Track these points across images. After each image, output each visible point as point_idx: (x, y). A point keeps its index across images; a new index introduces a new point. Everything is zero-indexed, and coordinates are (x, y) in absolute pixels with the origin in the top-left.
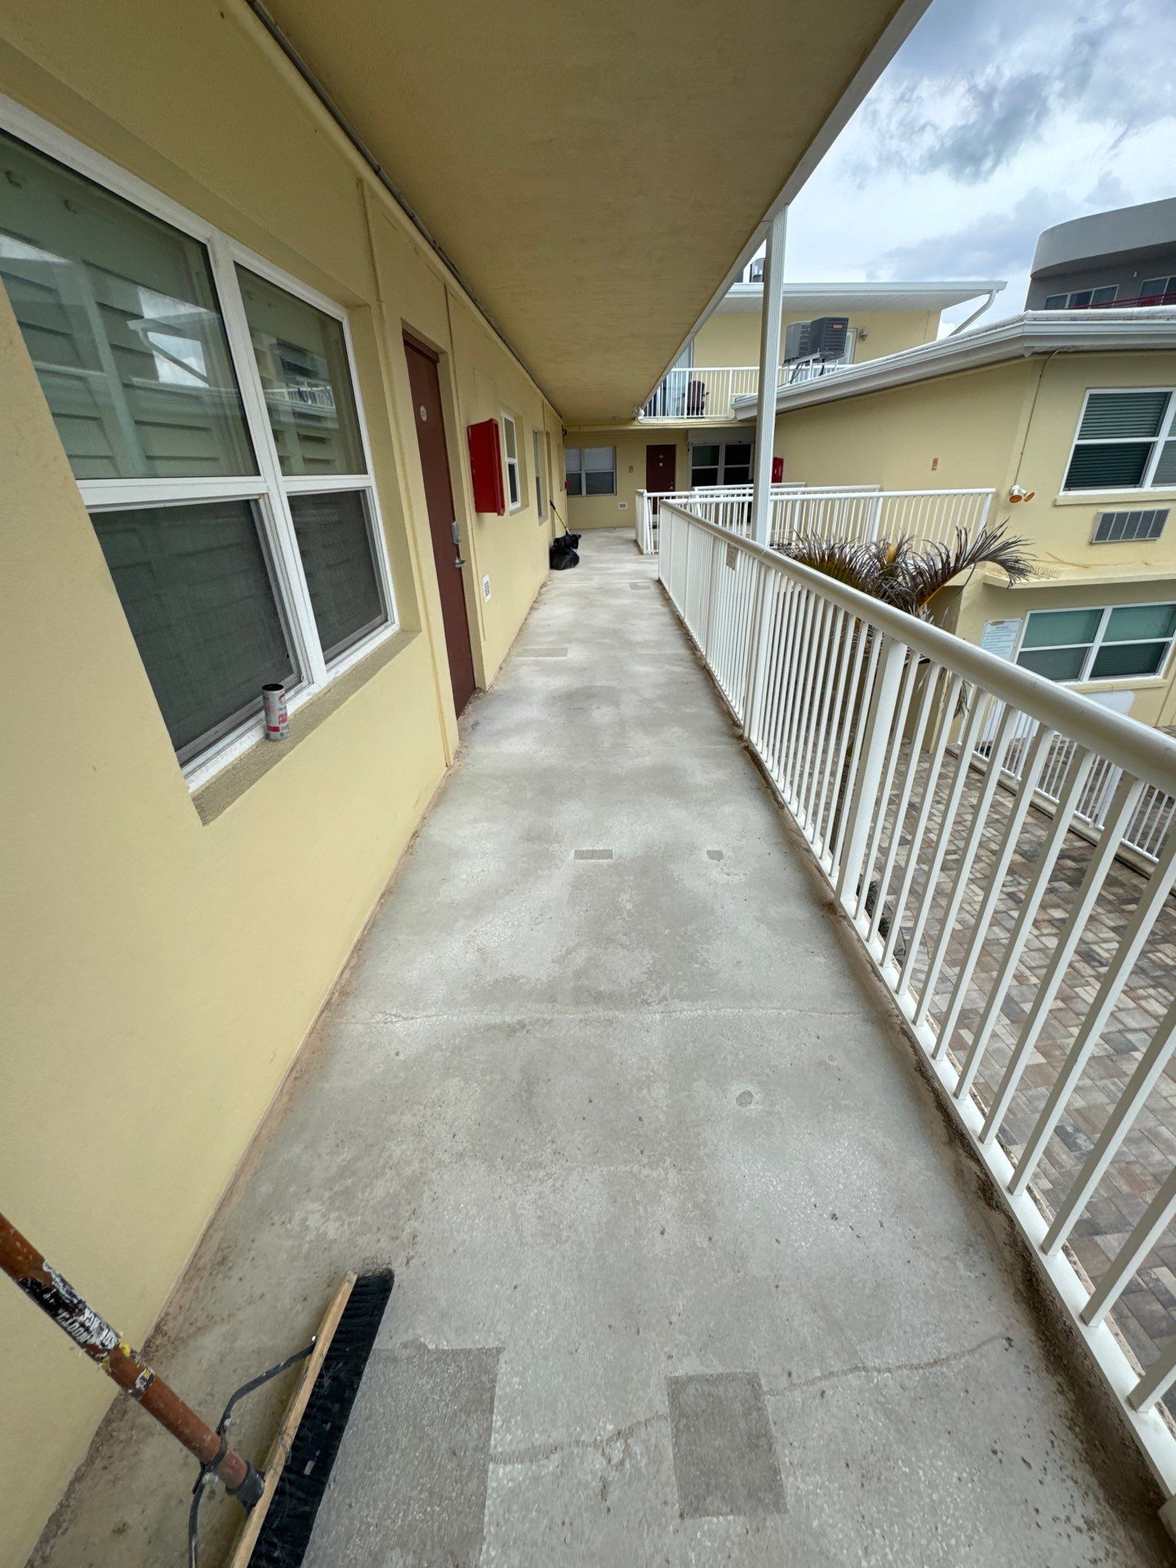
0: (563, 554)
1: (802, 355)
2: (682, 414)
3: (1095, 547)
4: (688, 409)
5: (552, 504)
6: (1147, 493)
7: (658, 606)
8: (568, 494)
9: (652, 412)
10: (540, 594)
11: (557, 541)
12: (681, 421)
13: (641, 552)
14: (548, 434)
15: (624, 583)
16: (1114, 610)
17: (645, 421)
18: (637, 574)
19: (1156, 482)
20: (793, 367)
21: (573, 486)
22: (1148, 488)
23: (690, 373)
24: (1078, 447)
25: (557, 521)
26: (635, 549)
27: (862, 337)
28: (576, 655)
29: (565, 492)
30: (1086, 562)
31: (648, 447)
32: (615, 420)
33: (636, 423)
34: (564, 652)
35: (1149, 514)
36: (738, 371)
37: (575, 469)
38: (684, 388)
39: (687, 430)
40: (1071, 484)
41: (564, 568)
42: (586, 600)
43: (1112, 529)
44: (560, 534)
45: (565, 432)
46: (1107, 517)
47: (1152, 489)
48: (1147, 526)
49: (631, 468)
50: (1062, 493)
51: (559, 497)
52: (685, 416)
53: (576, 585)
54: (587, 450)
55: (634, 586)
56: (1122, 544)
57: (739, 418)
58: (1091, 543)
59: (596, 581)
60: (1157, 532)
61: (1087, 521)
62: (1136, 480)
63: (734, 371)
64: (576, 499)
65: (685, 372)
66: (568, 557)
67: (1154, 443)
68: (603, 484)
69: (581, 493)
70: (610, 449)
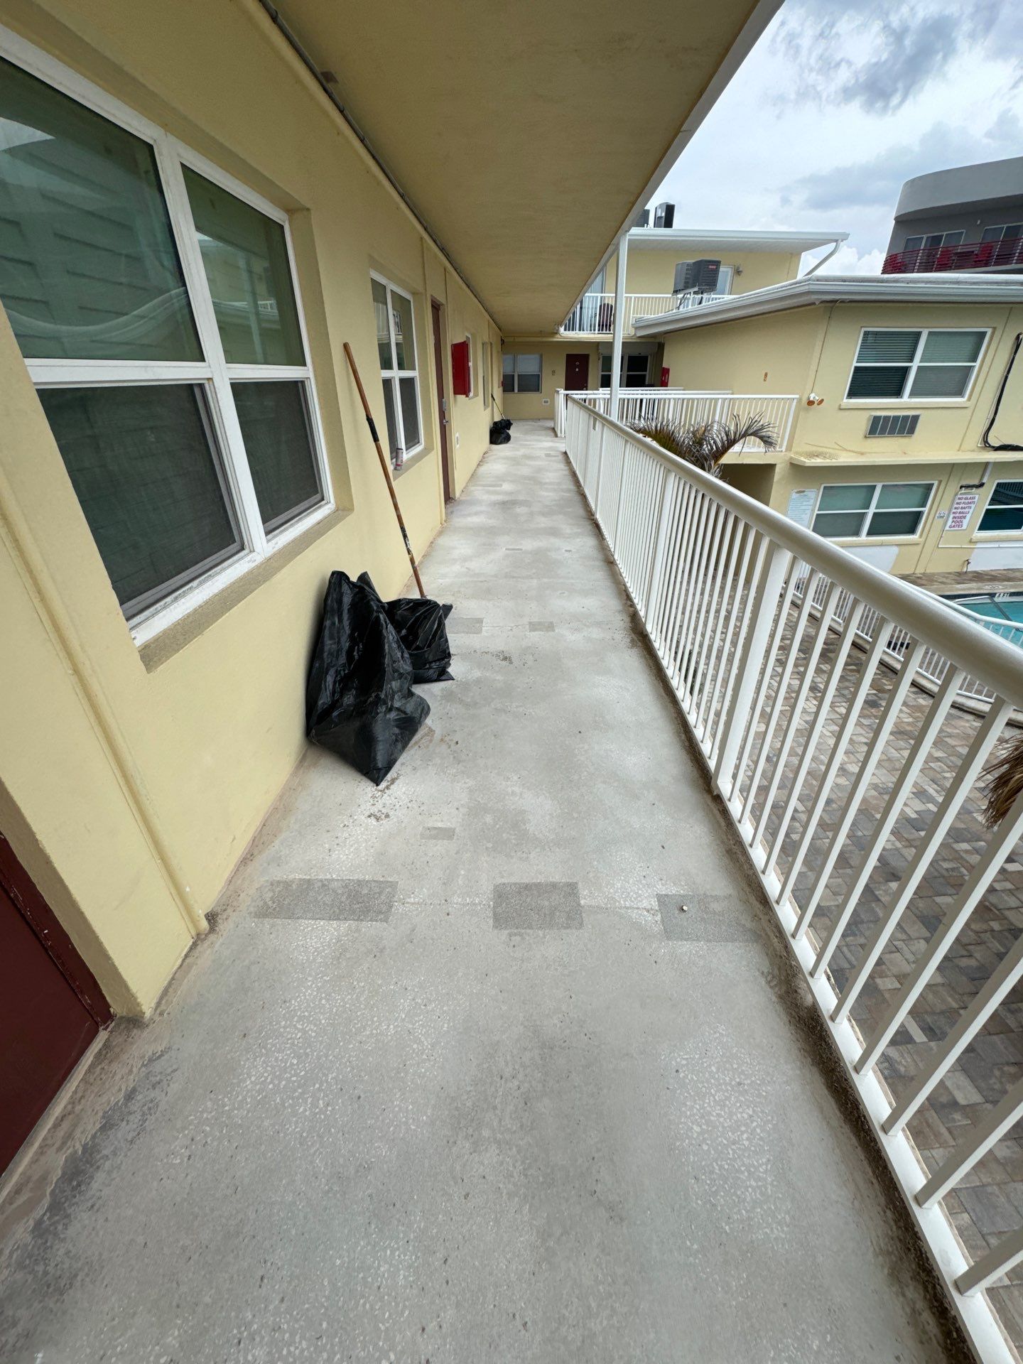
0: (499, 433)
1: (686, 287)
2: (594, 330)
3: (869, 440)
4: (599, 325)
5: (492, 396)
6: (905, 403)
7: (562, 466)
8: (504, 391)
9: (570, 327)
10: (483, 458)
11: (495, 423)
12: (593, 336)
13: (556, 436)
14: (491, 344)
15: (542, 453)
16: (883, 486)
17: (565, 334)
18: (551, 448)
19: (912, 394)
20: (680, 296)
21: (508, 385)
22: (906, 399)
23: (601, 297)
24: (857, 369)
25: (496, 409)
26: (553, 434)
27: (738, 272)
28: (506, 487)
29: (501, 389)
30: (863, 451)
31: (568, 356)
32: (541, 333)
33: (558, 336)
34: (501, 485)
35: (906, 418)
36: (638, 298)
37: (509, 372)
38: (596, 308)
39: (598, 343)
40: (852, 394)
41: (500, 444)
42: (515, 461)
43: (880, 427)
44: (497, 419)
45: (503, 342)
46: (876, 420)
47: (909, 400)
48: (905, 426)
49: (554, 372)
50: (845, 400)
51: (498, 392)
52: (597, 332)
53: (508, 454)
54: (520, 357)
55: (548, 455)
56: (886, 439)
57: (638, 335)
58: (866, 437)
59: (522, 451)
60: (912, 431)
61: (863, 421)
62: (898, 393)
63: (635, 298)
64: (510, 395)
65: (597, 297)
66: (503, 436)
67: (910, 367)
68: (531, 384)
69: (513, 390)
70: (537, 356)
